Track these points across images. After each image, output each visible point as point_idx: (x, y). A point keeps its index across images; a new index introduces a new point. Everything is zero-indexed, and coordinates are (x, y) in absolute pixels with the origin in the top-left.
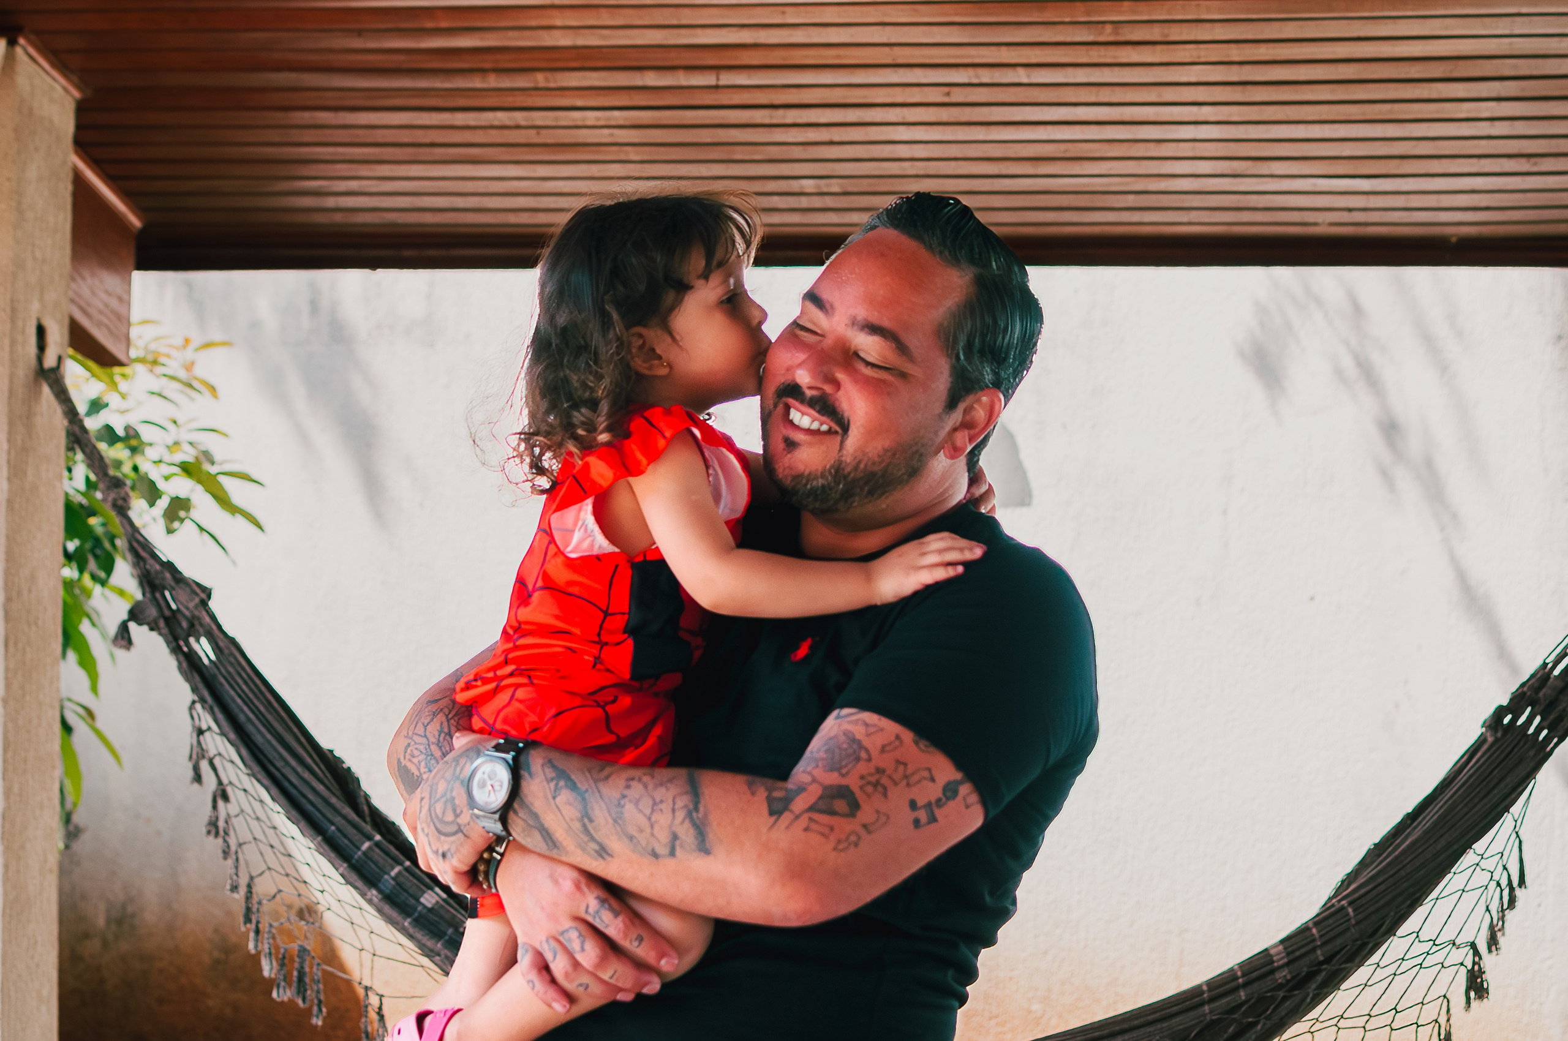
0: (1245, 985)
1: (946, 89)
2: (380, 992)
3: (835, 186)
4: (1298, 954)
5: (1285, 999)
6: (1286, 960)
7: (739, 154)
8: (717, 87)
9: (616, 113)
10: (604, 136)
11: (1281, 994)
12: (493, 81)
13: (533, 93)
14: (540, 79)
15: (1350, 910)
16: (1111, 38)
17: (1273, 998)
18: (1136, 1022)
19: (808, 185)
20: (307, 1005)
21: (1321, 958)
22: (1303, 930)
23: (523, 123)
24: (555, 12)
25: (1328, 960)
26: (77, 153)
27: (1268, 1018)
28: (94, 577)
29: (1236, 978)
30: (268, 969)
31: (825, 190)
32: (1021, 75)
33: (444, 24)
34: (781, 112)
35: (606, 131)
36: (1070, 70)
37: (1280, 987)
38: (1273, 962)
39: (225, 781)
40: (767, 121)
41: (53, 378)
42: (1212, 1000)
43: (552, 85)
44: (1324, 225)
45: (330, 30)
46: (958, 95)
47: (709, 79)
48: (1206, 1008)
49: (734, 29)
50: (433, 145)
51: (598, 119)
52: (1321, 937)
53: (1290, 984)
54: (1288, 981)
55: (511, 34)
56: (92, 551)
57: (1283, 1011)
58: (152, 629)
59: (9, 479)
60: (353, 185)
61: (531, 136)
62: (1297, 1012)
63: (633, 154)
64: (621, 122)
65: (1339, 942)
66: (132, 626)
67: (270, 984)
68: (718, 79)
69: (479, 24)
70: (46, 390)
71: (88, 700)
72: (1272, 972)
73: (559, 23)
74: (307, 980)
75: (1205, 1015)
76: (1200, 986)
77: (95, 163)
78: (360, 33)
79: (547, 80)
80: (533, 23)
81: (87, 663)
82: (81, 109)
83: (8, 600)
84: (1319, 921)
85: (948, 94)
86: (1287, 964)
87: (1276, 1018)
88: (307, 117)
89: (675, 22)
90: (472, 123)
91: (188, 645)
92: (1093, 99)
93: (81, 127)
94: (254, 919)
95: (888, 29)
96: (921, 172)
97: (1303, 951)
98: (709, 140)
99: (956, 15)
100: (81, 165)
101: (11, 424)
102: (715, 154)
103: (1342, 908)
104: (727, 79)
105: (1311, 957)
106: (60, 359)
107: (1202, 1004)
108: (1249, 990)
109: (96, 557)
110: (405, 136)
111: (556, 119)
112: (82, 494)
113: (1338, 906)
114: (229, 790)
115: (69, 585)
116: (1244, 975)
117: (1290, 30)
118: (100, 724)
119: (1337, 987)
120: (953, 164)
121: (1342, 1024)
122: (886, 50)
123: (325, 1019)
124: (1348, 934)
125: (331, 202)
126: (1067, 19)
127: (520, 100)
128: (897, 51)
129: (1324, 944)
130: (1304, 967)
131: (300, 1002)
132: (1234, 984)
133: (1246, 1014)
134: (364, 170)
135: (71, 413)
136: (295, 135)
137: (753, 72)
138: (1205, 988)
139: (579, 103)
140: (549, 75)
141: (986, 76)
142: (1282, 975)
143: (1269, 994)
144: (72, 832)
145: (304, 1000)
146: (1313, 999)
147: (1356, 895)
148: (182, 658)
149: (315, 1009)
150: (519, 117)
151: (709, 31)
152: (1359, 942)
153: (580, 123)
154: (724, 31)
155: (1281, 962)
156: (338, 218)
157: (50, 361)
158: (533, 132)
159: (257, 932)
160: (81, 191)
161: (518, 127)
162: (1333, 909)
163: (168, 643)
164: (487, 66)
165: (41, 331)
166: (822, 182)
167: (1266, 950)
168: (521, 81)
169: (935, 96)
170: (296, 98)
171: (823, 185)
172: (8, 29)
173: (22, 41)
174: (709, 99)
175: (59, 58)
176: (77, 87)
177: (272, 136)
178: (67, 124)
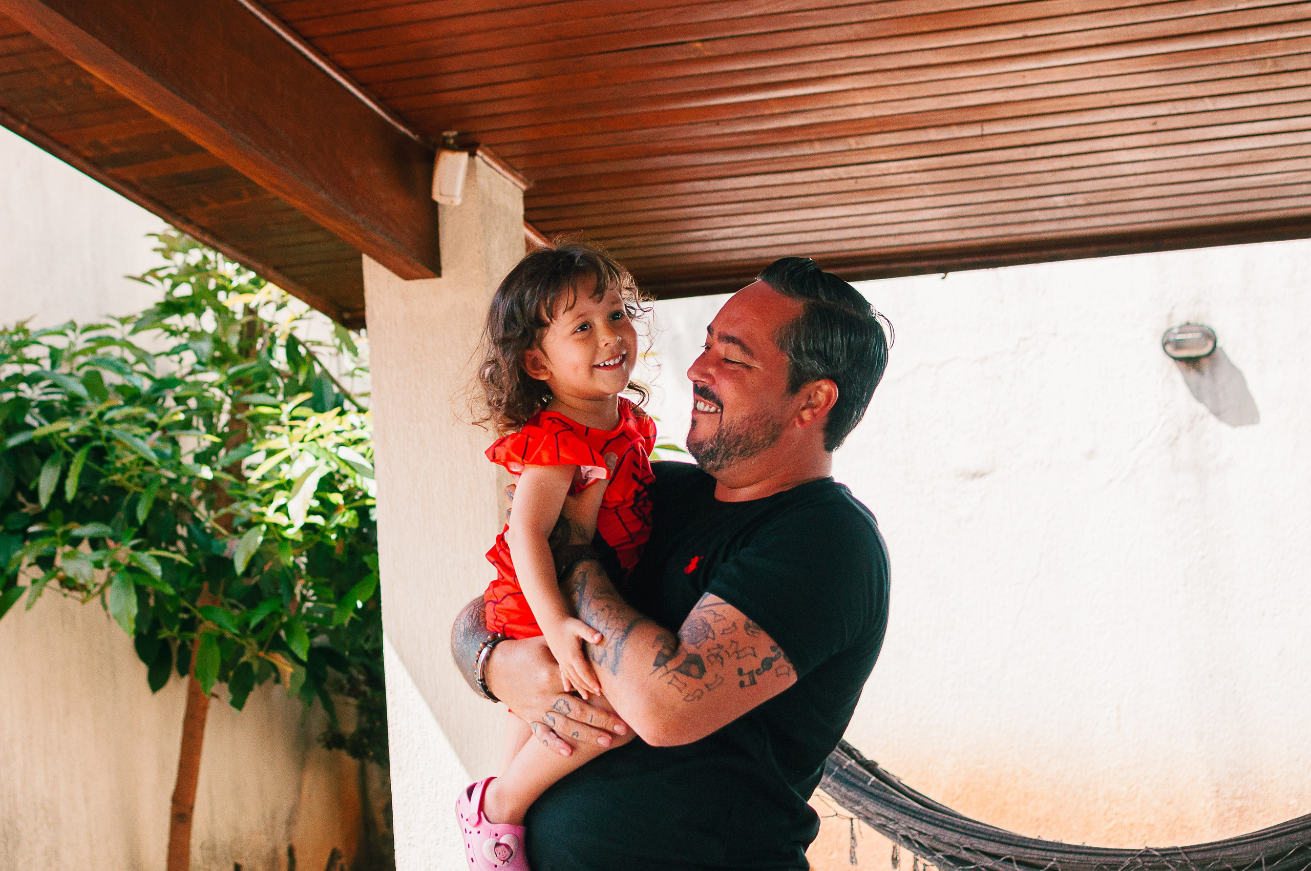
1: (1153, 120)
3: (1080, 199)
7: (1005, 182)
8: (982, 136)
9: (911, 162)
10: (905, 179)
12: (818, 148)
13: (848, 153)
14: (852, 143)
16: (1273, 70)
19: (1060, 201)
23: (844, 176)
24: (857, 93)
26: (527, 227)
31: (1073, 203)
32: (1209, 104)
33: (777, 111)
34: (1032, 149)
35: (905, 176)
36: (1245, 96)
40: (1023, 157)
43: (861, 146)
45: (697, 123)
46: (1163, 124)
47: (975, 130)
49: (989, 92)
50: (781, 198)
51: (899, 167)
55: (826, 112)
60: (728, 232)
61: (851, 185)
63: (927, 190)
64: (916, 168)
68: (982, 130)
69: (802, 108)
73: (860, 101)
78: (717, 123)
79: (857, 143)
80: (841, 103)
82: (527, 196)
85: (1155, 123)
88: (688, 186)
89: (944, 92)
90: (807, 180)
92: (1265, 116)
93: (528, 210)
95: (1103, 80)
96: (1143, 183)
98: (981, 175)
99: (1153, 64)
100: (532, 236)
102: (987, 184)
104: (989, 129)
110: (761, 194)
111: (868, 170)
120: (1165, 175)
122: (1104, 95)
125: (713, 246)
126: (1237, 59)
127: (840, 160)
128: (1112, 95)
134: (734, 221)
136: (682, 201)
137: (1007, 122)
139: (883, 158)
140: (857, 138)
141: (1181, 107)
150: (841, 172)
151: (971, 95)
153: (885, 172)
154: (982, 94)
156: (721, 257)
158: (853, 181)
161: (841, 179)
164: (813, 137)
166: (1071, 197)
168: (839, 146)
169: (1145, 125)
170: (677, 174)
171: (1071, 200)
172: (468, 145)
173: (479, 153)
174: (978, 145)
175: (508, 162)
176: (522, 181)
177: (667, 202)
178: (518, 209)
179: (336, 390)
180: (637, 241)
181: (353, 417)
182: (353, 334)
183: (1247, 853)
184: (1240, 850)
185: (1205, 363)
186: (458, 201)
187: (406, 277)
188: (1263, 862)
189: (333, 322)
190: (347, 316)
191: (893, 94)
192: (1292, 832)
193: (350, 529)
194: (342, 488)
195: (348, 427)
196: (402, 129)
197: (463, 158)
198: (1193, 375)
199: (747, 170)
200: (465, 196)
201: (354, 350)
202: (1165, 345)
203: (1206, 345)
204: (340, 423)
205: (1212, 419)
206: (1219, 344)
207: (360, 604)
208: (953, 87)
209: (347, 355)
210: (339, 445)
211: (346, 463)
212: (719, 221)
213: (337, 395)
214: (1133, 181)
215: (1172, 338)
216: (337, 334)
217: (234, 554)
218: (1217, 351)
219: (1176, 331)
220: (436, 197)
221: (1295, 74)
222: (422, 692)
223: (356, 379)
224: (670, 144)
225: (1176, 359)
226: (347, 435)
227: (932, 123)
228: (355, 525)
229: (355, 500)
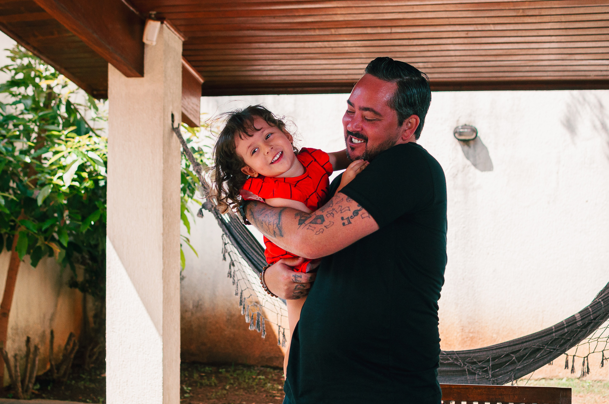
0: (567, 327)
1: (466, 32)
2: (284, 327)
3: (430, 65)
4: (584, 317)
5: (580, 331)
6: (580, 319)
8: (391, 33)
9: (358, 42)
10: (354, 50)
11: (579, 330)
12: (317, 32)
13: (330, 36)
14: (333, 31)
15: (602, 302)
16: (522, 14)
17: (576, 331)
18: (530, 339)
20: (260, 331)
21: (592, 318)
22: (586, 309)
23: (327, 46)
24: (338, 9)
25: (595, 319)
26: (183, 59)
27: (574, 338)
28: (189, 196)
29: (564, 325)
30: (247, 320)
32: (492, 27)
33: (302, 14)
34: (412, 41)
35: (354, 48)
36: (508, 25)
37: (579, 328)
38: (576, 319)
39: (233, 260)
40: (407, 44)
41: (176, 130)
42: (556, 331)
43: (337, 33)
44: (592, 76)
45: (265, 17)
46: (471, 34)
47: (388, 30)
48: (554, 334)
49: (397, 14)
50: (298, 54)
51: (352, 44)
52: (592, 311)
53: (582, 327)
54: (581, 326)
55: (324, 17)
56: (188, 187)
57: (579, 336)
58: (210, 211)
59: (164, 164)
60: (272, 67)
61: (330, 50)
62: (584, 336)
63: (363, 56)
64: (359, 45)
65: (598, 313)
66: (203, 210)
67: (248, 324)
68: (391, 30)
69: (313, 14)
70: (175, 135)
71: (187, 235)
72: (576, 322)
73: (339, 12)
74: (260, 323)
75: (553, 336)
76: (552, 327)
77: (189, 62)
78: (274, 17)
79: (335, 32)
80: (331, 13)
81: (187, 223)
82: (184, 44)
83: (164, 202)
84: (592, 306)
85: (467, 34)
86: (581, 320)
87: (577, 338)
88: (257, 45)
89: (377, 11)
90: (311, 46)
91: (221, 216)
92: (516, 35)
93: (184, 50)
94: (243, 304)
95: (448, 13)
96: (458, 60)
97: (586, 316)
98: (388, 50)
99: (470, 7)
100: (184, 63)
101: (164, 146)
103: (600, 302)
104: (394, 30)
105: (589, 318)
106: (179, 124)
107: (552, 333)
108: (568, 328)
109: (189, 189)
110: (289, 51)
111: (338, 44)
112: (185, 169)
113: (598, 301)
114: (235, 263)
115: (182, 198)
116: (566, 324)
117: (582, 11)
118: (191, 243)
119: (597, 327)
120: (468, 57)
121: (599, 340)
122: (447, 19)
123: (266, 337)
124: (601, 310)
125: (264, 73)
126: (507, 8)
127: (326, 39)
128: (451, 20)
129: (593, 314)
130: (586, 321)
131: (258, 330)
132: (563, 326)
133: (567, 336)
134: (276, 62)
135: (183, 142)
136: (253, 51)
137: (403, 28)
138: (553, 328)
139: (346, 39)
140: (336, 30)
141: (480, 28)
142: (579, 324)
143: (575, 330)
144: (182, 279)
145: (259, 330)
146: (589, 332)
147: (604, 298)
148: (219, 220)
149: (263, 333)
150: (326, 44)
151: (388, 14)
152: (605, 313)
153: (346, 46)
154: (393, 14)
155: (579, 320)
156: (267, 78)
157: (176, 125)
158: (330, 49)
159: (244, 308)
160: (185, 71)
161: (326, 47)
162: (596, 302)
163: (215, 216)
164: (315, 27)
165: (173, 116)
166: (426, 64)
167: (574, 315)
168: (327, 32)
169: (463, 34)
170: (253, 39)
171: (426, 65)
172: (160, 18)
173: (165, 22)
174: (388, 37)
175: (177, 28)
176: (183, 37)
177: (246, 52)
178: (180, 49)
179: (86, 126)
180: (231, 68)
181: (95, 139)
182: (96, 101)
183: (484, 355)
184: (481, 354)
185: (472, 143)
186: (154, 43)
187: (128, 75)
188: (491, 360)
189: (88, 95)
190: (95, 93)
191: (354, 11)
192: (504, 347)
193: (90, 189)
194: (88, 170)
195: (93, 143)
196: (131, 8)
197: (158, 24)
198: (466, 148)
199: (284, 40)
200: (157, 41)
201: (96, 109)
202: (455, 133)
203: (472, 135)
204: (89, 141)
205: (473, 168)
206: (478, 135)
207: (93, 223)
208: (381, 10)
209: (93, 110)
210: (87, 151)
211: (91, 159)
212: (268, 62)
213: (87, 129)
214: (454, 59)
215: (458, 130)
216: (90, 101)
217: (37, 197)
218: (477, 138)
219: (460, 128)
220: (145, 40)
221: (532, 17)
222: (123, 263)
223: (96, 122)
224: (252, 26)
225: (459, 140)
226: (91, 147)
227: (369, 25)
228: (92, 187)
229: (92, 176)
